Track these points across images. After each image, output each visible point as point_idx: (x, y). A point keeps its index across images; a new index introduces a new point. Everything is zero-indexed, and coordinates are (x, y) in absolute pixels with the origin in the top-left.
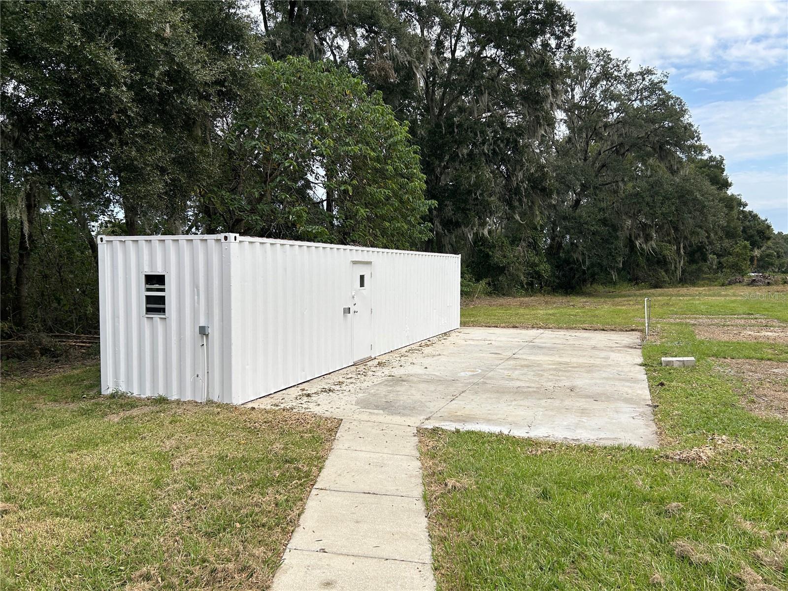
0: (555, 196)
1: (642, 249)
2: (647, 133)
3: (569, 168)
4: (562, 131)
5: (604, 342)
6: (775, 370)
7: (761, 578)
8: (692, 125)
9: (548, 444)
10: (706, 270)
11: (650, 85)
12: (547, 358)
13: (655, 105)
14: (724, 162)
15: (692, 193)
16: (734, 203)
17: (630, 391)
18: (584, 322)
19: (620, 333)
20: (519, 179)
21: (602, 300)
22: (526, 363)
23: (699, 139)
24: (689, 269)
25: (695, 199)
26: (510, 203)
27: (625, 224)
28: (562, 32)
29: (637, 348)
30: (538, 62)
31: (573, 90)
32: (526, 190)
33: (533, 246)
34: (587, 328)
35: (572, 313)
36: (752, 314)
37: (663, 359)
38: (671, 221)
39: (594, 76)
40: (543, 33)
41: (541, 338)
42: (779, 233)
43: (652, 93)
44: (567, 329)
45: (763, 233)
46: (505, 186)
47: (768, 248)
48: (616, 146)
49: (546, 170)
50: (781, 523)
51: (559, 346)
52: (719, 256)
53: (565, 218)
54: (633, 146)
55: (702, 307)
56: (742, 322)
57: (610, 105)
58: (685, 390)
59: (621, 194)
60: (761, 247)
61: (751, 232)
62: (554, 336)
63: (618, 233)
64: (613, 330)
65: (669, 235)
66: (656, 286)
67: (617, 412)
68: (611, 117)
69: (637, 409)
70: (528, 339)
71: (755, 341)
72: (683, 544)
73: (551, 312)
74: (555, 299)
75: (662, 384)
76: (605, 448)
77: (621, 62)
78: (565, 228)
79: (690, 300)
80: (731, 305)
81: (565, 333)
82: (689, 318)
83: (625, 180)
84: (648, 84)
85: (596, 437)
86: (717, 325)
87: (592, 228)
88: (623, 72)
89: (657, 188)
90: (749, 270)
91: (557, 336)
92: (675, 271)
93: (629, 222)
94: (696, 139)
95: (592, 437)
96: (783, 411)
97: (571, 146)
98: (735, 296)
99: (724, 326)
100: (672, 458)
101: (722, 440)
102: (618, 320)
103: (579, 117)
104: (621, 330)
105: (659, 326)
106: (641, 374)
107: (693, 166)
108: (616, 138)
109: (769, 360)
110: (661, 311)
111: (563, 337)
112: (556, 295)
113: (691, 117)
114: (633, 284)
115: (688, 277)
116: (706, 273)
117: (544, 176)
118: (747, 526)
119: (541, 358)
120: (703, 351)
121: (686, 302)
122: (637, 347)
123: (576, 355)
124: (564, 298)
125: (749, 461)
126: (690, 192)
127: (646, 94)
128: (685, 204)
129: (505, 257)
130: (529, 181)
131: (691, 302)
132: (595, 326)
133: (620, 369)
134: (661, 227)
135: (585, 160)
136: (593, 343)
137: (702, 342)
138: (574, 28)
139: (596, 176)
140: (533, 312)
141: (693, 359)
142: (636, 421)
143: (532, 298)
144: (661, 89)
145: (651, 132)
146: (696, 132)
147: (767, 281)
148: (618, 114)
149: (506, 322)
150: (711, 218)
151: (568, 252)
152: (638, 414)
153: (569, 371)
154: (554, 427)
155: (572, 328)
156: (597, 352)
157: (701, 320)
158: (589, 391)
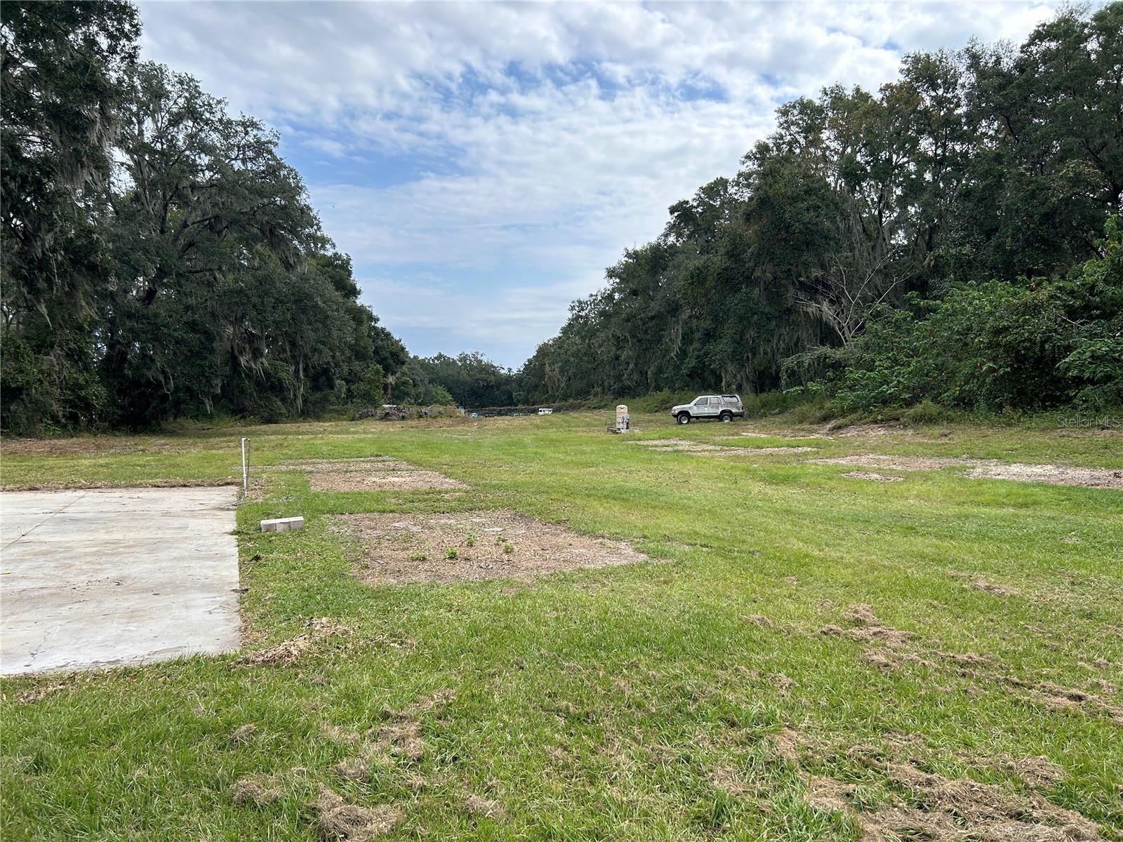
0: (113, 279)
1: (250, 369)
2: (252, 208)
3: (136, 241)
4: (123, 182)
5: (182, 505)
6: (397, 525)
7: (341, 798)
8: (310, 209)
9: (62, 678)
10: (334, 399)
11: (256, 142)
12: (84, 537)
13: (263, 172)
14: (351, 262)
15: (312, 298)
16: (362, 317)
17: (211, 573)
18: (156, 476)
19: (209, 488)
20: (47, 246)
21: (191, 441)
22: (44, 548)
23: (319, 229)
24: (312, 398)
25: (316, 306)
26: (30, 283)
27: (224, 332)
28: (117, 29)
29: (231, 510)
30: (77, 65)
31: (140, 122)
32: (60, 265)
33: (77, 356)
34: (159, 484)
35: (137, 462)
36: (381, 456)
37: (263, 522)
38: (286, 332)
39: (175, 110)
40: (87, 22)
41: (80, 504)
42: (415, 357)
43: (259, 154)
44: (126, 487)
45: (398, 356)
46: (20, 254)
47: (404, 374)
48: (210, 219)
49: (95, 236)
50: (374, 719)
51: (109, 515)
52: (348, 382)
53: (130, 316)
54: (233, 222)
55: (324, 448)
56: (368, 466)
57: (200, 158)
58: (285, 562)
59: (219, 288)
60: (396, 372)
61: (384, 353)
62: (102, 500)
63: (214, 345)
64: (199, 485)
65: (284, 351)
66: (269, 421)
67: (187, 607)
68: (202, 175)
69: (218, 599)
70: (54, 507)
71: (379, 489)
72: (248, 783)
73: (101, 461)
74: (113, 441)
75: (257, 558)
76: (158, 666)
77: (215, 101)
78: (131, 330)
79: (310, 439)
80: (358, 445)
81: (121, 494)
82: (306, 464)
83: (224, 269)
84: (252, 141)
85: (147, 652)
86: (338, 471)
87: (176, 334)
88: (219, 115)
89: (268, 287)
90: (383, 401)
91: (107, 500)
92: (295, 399)
93: (230, 330)
94: (315, 227)
95: (140, 653)
96: (397, 574)
97: (139, 208)
98: (365, 433)
99: (346, 472)
100: (253, 662)
101: (321, 623)
102: (207, 470)
103: (150, 164)
104: (211, 485)
105: (264, 476)
106: (230, 547)
107: (313, 262)
108: (208, 207)
109: (392, 511)
110: (271, 455)
111: (119, 500)
112: (117, 433)
113: (309, 197)
114: (238, 417)
115: (311, 408)
116: (333, 404)
117: (93, 246)
118: (334, 733)
119: (75, 538)
120: (316, 508)
121: (305, 442)
122: (231, 507)
123: (135, 527)
124: (131, 438)
125: (349, 646)
126: (309, 297)
127: (250, 154)
128: (304, 311)
129: (22, 372)
130: (66, 250)
131: (311, 442)
132: (173, 481)
133: (201, 542)
134: (275, 340)
135: (162, 232)
136: (164, 506)
137: (316, 495)
138: (138, 30)
139: (181, 258)
140: (71, 463)
141: (301, 518)
142: (215, 617)
143: (75, 439)
144: (270, 152)
145: (258, 208)
146: (316, 218)
147: (401, 414)
148: (212, 173)
149: (17, 482)
150: (335, 333)
151: (138, 368)
152: (217, 606)
153: (119, 554)
154: (78, 648)
155: (133, 486)
156: (170, 521)
157: (319, 466)
158: (147, 582)
